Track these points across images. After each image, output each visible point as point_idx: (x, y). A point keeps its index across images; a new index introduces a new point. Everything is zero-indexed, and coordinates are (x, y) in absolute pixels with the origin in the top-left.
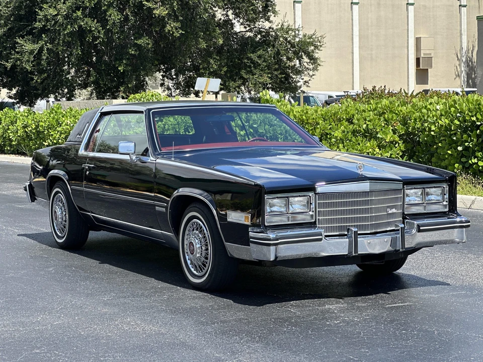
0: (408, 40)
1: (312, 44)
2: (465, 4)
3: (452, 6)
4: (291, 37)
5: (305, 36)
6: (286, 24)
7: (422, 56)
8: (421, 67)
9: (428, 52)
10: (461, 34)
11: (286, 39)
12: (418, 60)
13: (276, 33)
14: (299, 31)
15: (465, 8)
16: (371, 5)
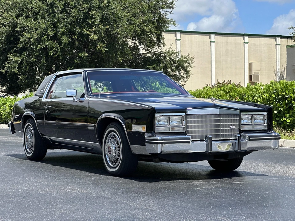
0: (244, 64)
1: (186, 62)
2: (279, 43)
3: (271, 44)
4: (174, 57)
5: (182, 57)
6: (171, 50)
7: (253, 74)
8: (252, 81)
9: (257, 72)
10: (277, 61)
11: (171, 58)
12: (251, 76)
13: (164, 54)
14: (179, 53)
15: (279, 46)
16: (222, 43)
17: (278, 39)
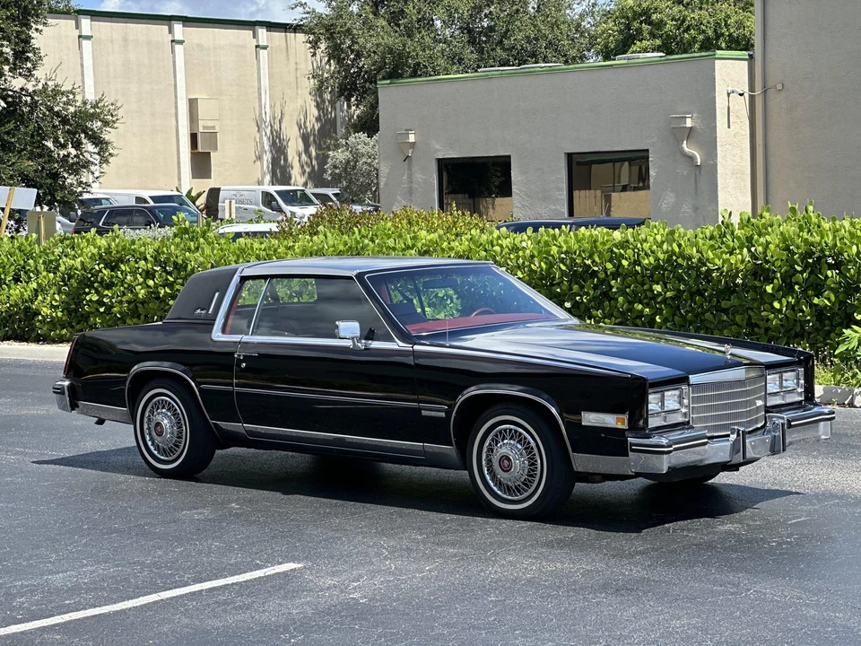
0: (176, 103)
2: (265, 44)
3: (244, 47)
4: (61, 104)
5: (85, 103)
6: (50, 83)
7: (201, 130)
8: (200, 150)
9: (210, 124)
10: (260, 94)
12: (194, 137)
13: (32, 98)
14: (74, 94)
15: (265, 51)
16: (112, 41)
17: (262, 32)
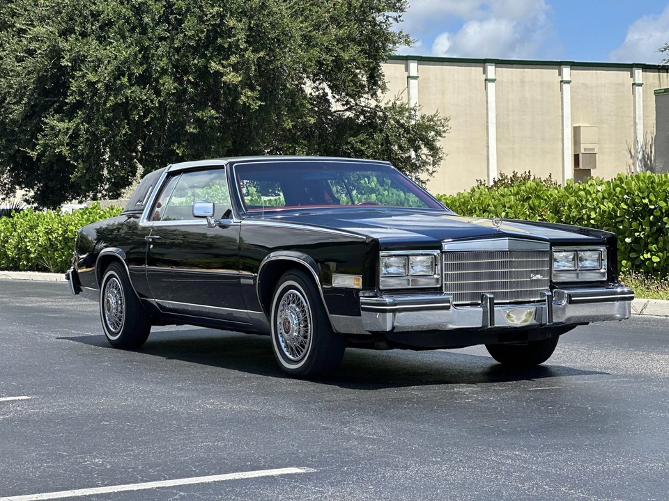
0: (563, 130)
1: (432, 128)
2: (641, 82)
3: (623, 84)
4: (405, 119)
5: (423, 117)
6: (398, 103)
7: (582, 151)
8: (581, 167)
9: (590, 146)
10: (635, 123)
11: (398, 122)
12: (576, 157)
13: (384, 113)
14: (415, 111)
15: (641, 88)
16: (512, 83)
17: (639, 73)
